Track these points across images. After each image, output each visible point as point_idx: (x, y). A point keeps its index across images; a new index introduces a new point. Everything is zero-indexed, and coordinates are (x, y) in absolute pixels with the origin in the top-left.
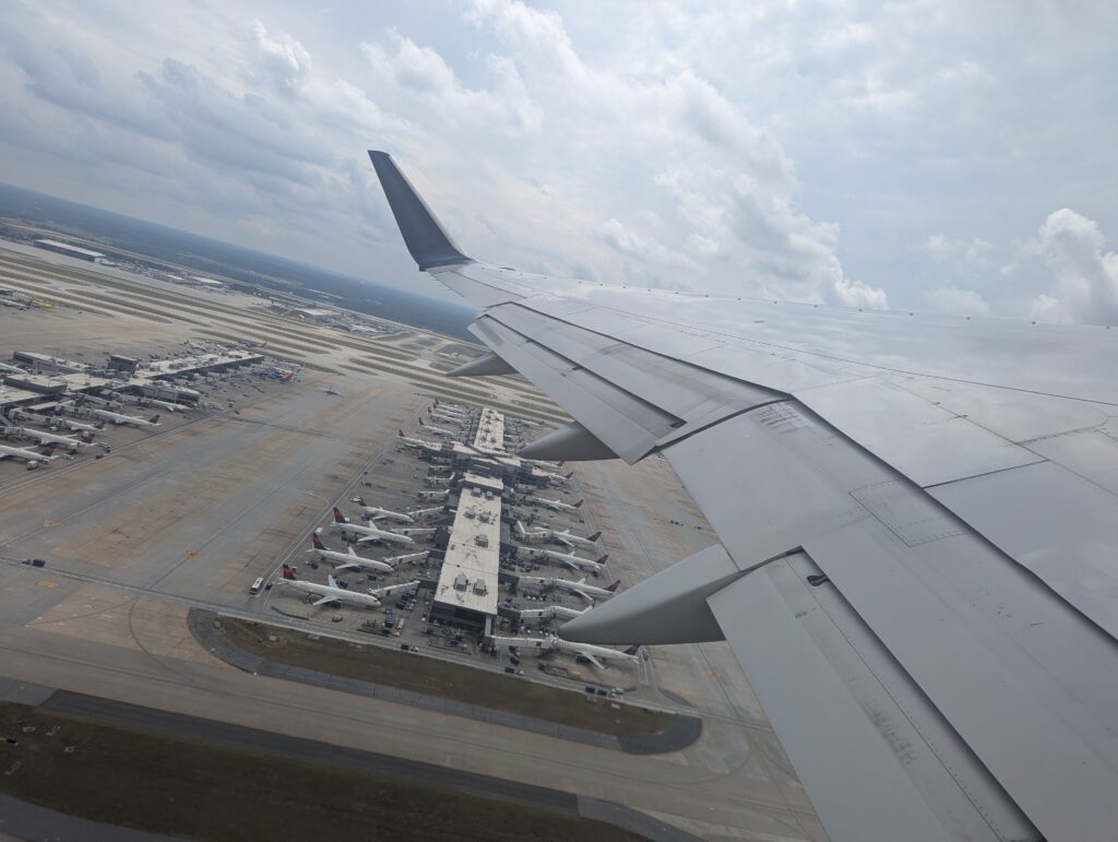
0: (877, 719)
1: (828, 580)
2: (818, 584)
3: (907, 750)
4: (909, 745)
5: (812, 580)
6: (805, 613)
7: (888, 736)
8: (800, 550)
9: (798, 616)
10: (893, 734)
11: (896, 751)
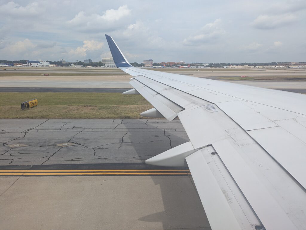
0: (224, 192)
1: (217, 154)
2: (214, 155)
3: (231, 200)
4: (231, 199)
5: (213, 154)
6: (210, 163)
7: (226, 196)
8: (211, 145)
9: (208, 163)
10: (228, 196)
11: (228, 200)
